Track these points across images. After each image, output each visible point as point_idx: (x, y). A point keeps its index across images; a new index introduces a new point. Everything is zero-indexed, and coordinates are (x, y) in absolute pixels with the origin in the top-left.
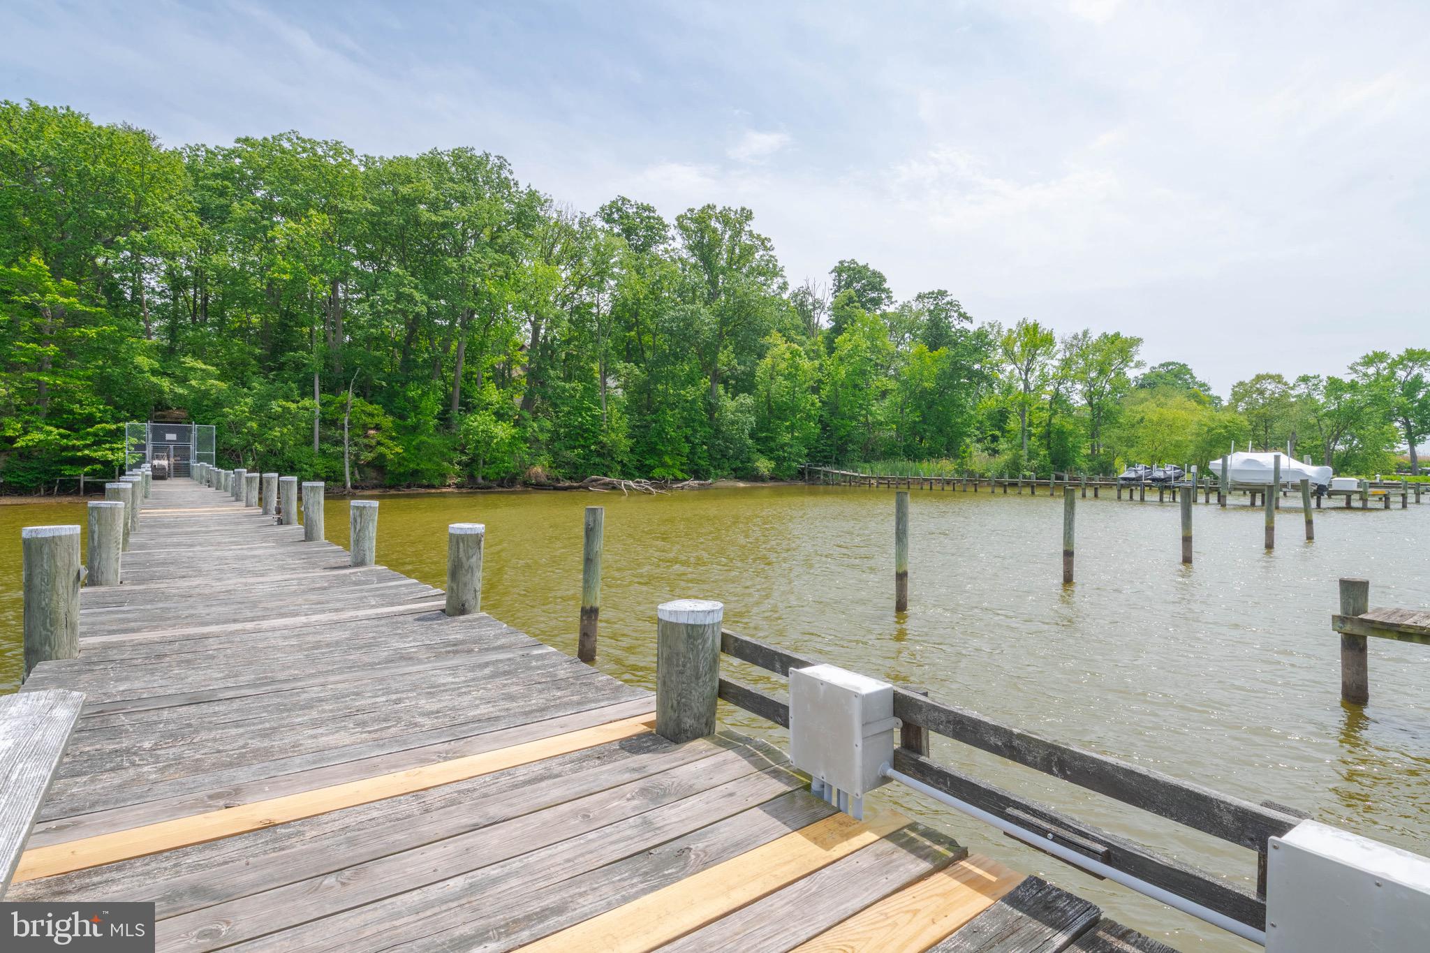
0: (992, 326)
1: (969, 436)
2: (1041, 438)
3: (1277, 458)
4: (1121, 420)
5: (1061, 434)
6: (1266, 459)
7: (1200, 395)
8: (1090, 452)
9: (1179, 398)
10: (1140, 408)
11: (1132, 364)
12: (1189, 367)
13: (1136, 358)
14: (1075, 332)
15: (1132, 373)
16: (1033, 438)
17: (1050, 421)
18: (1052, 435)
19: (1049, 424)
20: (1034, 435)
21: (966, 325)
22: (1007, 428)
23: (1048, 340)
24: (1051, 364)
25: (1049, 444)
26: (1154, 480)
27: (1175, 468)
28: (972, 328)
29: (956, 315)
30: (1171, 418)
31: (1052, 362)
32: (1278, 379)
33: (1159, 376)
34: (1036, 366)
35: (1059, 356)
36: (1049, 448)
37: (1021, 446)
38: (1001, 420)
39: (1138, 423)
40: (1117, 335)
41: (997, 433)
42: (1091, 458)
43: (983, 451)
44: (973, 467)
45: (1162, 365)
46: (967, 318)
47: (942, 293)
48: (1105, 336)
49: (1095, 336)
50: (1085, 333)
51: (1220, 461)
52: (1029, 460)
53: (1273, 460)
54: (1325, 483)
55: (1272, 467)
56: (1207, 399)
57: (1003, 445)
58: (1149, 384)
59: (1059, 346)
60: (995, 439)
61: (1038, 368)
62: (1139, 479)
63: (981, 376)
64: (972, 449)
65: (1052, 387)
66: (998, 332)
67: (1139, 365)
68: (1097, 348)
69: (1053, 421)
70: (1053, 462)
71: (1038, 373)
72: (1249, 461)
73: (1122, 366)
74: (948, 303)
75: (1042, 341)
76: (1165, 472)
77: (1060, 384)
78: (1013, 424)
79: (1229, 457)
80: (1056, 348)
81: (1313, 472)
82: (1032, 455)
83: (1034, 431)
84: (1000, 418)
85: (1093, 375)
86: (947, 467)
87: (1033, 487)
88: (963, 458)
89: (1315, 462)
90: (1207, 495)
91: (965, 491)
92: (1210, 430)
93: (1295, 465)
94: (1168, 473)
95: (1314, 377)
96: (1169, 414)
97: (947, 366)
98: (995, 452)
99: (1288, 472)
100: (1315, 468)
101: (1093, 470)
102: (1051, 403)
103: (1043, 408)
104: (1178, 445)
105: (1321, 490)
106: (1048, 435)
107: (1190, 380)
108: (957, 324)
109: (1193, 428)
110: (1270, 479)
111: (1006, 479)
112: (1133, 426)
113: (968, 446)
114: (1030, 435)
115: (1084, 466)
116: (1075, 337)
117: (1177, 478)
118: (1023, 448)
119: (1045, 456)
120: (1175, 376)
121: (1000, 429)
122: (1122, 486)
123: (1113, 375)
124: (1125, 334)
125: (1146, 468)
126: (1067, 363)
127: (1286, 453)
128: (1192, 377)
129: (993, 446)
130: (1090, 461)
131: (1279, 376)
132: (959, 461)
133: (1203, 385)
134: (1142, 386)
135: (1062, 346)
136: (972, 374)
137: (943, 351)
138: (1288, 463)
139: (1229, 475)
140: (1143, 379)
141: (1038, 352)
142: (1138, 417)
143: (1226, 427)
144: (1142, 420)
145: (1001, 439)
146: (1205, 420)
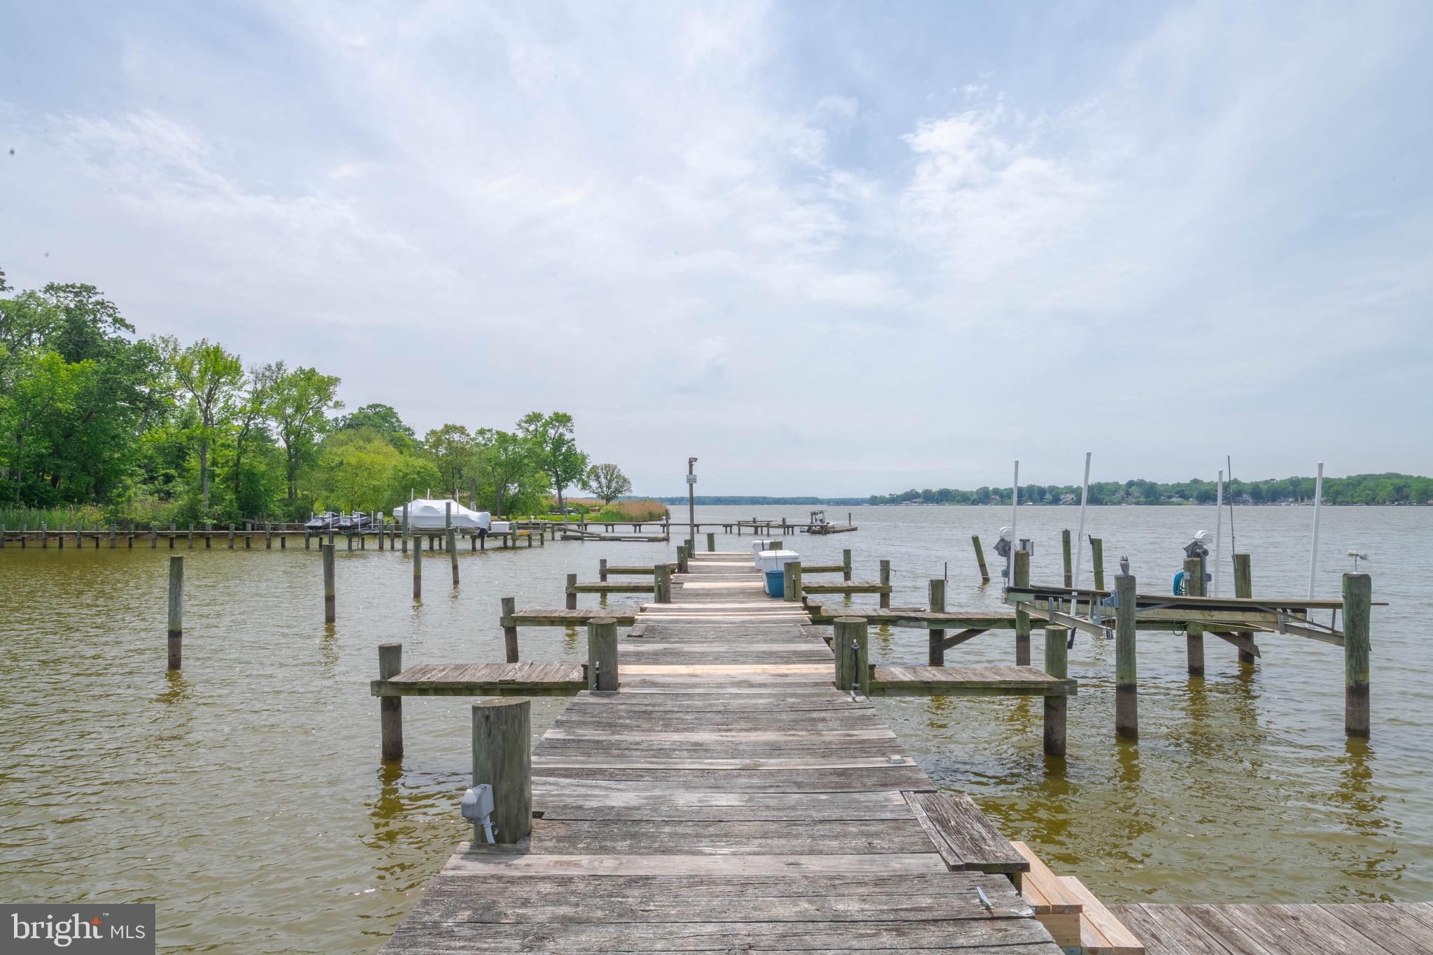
0: (163, 340)
1: (132, 475)
2: (225, 480)
3: (448, 505)
4: (321, 463)
5: (252, 476)
6: (439, 505)
7: (401, 440)
8: (286, 496)
9: (378, 443)
10: (340, 450)
11: (331, 404)
12: (395, 411)
13: (335, 399)
14: (269, 362)
15: (330, 414)
16: (217, 480)
17: (239, 460)
18: (241, 477)
19: (237, 464)
20: (219, 475)
21: (124, 334)
22: (186, 465)
23: (233, 369)
24: (240, 397)
25: (237, 486)
26: (341, 528)
27: (362, 516)
28: (134, 340)
29: (110, 320)
30: (368, 462)
31: (240, 393)
32: (462, 430)
33: (367, 417)
34: (220, 396)
35: (250, 387)
36: (237, 492)
37: (201, 489)
38: (178, 457)
39: (337, 466)
40: (313, 371)
41: (172, 472)
42: (285, 503)
43: (151, 494)
44: (133, 516)
45: (370, 407)
46: (127, 327)
47: (90, 290)
48: (302, 371)
49: (290, 370)
50: (279, 366)
51: (401, 508)
52: (211, 506)
53: (445, 507)
54: (486, 527)
55: (445, 513)
56: (411, 443)
57: (179, 486)
58: (357, 425)
59: (247, 376)
60: (168, 479)
61: (221, 399)
62: (326, 527)
63: (150, 403)
64: (131, 492)
65: (240, 423)
66: (175, 349)
67: (338, 405)
68: (292, 383)
69: (243, 460)
70: (241, 508)
71: (222, 405)
72: (427, 508)
73: (319, 405)
74: (98, 303)
75: (225, 367)
76: (351, 519)
77: (250, 419)
78: (193, 462)
79: (409, 504)
80: (244, 378)
81: (476, 517)
82: (215, 499)
83: (218, 471)
84: (177, 455)
85: (289, 411)
86: (92, 515)
87: (208, 539)
88: (118, 503)
89: (481, 508)
90: (393, 541)
91: (113, 547)
92: (406, 475)
93: (463, 511)
94: (355, 520)
95: (489, 431)
96: (367, 459)
97: (93, 383)
98: (169, 494)
99: (456, 517)
100: (478, 514)
101: (289, 516)
102: (240, 441)
103: (229, 446)
104: (376, 490)
105: (483, 533)
106: (235, 476)
107: (396, 424)
108: (109, 331)
109: (389, 473)
110: (443, 524)
111: (174, 531)
112: (332, 469)
113: (126, 488)
114: (213, 476)
115: (278, 512)
116: (269, 368)
117: (364, 525)
118: (203, 491)
119: (231, 501)
120: (383, 418)
121: (178, 467)
122: (311, 535)
123: (311, 413)
124: (323, 372)
125: (333, 516)
126: (258, 397)
127: (455, 500)
128: (398, 420)
129: (165, 488)
130: (286, 506)
131: (463, 427)
132: (111, 507)
133: (409, 429)
134: (350, 426)
135: (252, 377)
136: (133, 397)
137: (88, 364)
138: (458, 509)
139: (410, 521)
140: (351, 419)
141: (222, 380)
142: (337, 460)
143: (419, 473)
144: (341, 463)
145: (179, 480)
146: (401, 466)
